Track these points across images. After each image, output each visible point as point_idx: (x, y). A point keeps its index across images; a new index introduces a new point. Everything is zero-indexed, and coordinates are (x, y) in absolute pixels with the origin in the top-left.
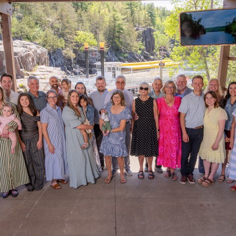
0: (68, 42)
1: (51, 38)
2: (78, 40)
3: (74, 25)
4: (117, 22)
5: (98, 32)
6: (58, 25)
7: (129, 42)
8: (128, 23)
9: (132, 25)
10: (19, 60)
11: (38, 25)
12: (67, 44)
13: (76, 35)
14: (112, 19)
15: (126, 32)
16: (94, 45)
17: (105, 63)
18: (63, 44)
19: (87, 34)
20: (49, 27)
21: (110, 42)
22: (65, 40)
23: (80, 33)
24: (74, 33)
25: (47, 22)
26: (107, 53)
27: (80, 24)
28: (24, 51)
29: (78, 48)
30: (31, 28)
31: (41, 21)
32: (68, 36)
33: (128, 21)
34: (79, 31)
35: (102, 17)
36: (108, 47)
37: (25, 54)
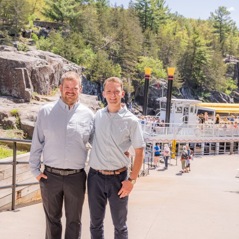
0: (126, 70)
1: (103, 63)
2: (140, 69)
3: (137, 48)
4: (198, 48)
5: (170, 60)
6: (115, 47)
7: (213, 76)
8: (213, 51)
9: (220, 54)
10: (26, 74)
11: (89, 45)
12: (124, 73)
13: (138, 62)
14: (192, 45)
15: (210, 63)
16: (162, 78)
17: (172, 99)
18: (119, 72)
19: (154, 61)
20: (102, 49)
21: (187, 75)
22: (123, 67)
23: (145, 59)
24: (136, 58)
25: (101, 43)
26: (181, 89)
27: (146, 48)
28: (38, 62)
29: (139, 80)
30: (79, 48)
31: (93, 40)
32: (128, 62)
33: (214, 49)
34: (143, 57)
35: (178, 41)
36: (181, 82)
37: (39, 66)
